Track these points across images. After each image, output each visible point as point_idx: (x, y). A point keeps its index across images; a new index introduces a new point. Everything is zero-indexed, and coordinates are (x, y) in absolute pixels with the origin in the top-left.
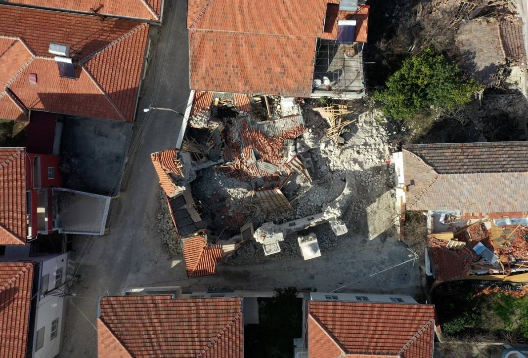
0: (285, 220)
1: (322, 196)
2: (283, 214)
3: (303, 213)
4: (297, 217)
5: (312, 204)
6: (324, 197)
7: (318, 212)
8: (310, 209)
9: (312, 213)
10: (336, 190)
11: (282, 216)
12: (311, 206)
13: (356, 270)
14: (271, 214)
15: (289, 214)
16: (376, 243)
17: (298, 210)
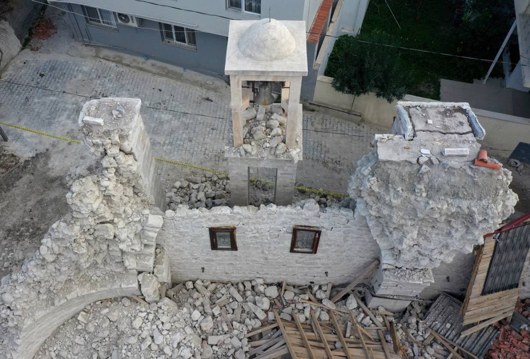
0: (320, 295)
1: (145, 334)
2: (325, 317)
3: (244, 295)
4: (273, 292)
5: (196, 315)
6: (137, 323)
7: (190, 285)
8: (213, 304)
9: (212, 287)
10: (79, 340)
11: (329, 311)
12: (204, 313)
13: (156, 115)
14: (373, 334)
15: (302, 311)
16: (66, 157)
17: (262, 316)
